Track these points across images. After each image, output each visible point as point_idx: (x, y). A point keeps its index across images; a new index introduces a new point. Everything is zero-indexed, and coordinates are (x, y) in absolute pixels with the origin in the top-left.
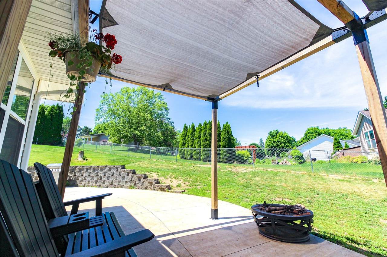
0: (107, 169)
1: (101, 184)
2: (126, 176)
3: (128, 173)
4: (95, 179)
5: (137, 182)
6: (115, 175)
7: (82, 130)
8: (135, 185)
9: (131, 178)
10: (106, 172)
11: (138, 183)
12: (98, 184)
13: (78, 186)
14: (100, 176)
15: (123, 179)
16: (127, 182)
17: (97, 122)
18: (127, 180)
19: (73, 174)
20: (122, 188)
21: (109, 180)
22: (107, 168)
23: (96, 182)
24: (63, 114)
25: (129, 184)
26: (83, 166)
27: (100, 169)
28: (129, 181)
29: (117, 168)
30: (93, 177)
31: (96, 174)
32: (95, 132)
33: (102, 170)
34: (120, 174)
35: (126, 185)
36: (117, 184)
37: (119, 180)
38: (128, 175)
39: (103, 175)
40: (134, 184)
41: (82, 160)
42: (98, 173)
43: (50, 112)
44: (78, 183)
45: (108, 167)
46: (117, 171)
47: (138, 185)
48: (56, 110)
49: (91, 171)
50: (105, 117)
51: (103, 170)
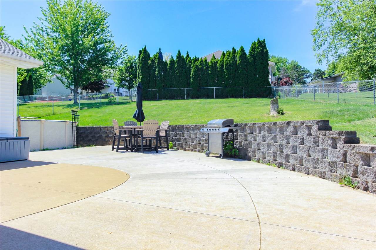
0: (290, 130)
1: (283, 161)
2: (329, 148)
3: (335, 141)
4: (273, 149)
5: (362, 168)
6: (307, 144)
7: (312, 76)
8: (355, 175)
9: (341, 154)
10: (290, 136)
11: (362, 173)
12: (279, 160)
13: (250, 160)
14: (279, 143)
15: (324, 156)
16: (332, 165)
17: (317, 52)
18: (334, 160)
19: (243, 138)
20: (323, 177)
21: (295, 153)
22: (291, 128)
23: (274, 156)
24: (267, 51)
25: (339, 172)
26: (254, 124)
27: (278, 130)
28: (338, 161)
29: (309, 128)
30: (269, 145)
31: (273, 139)
32: (329, 74)
33: (282, 132)
34: (316, 143)
35: (331, 171)
36: (312, 166)
37: (316, 157)
38: (334, 146)
39: (284, 142)
40: (351, 172)
41: (276, 114)
42: (276, 136)
43: (252, 52)
44: (250, 154)
45: (292, 124)
46: (310, 134)
47: (364, 177)
48: (258, 48)
49: (266, 133)
50: (330, 41)
51: (284, 132)
